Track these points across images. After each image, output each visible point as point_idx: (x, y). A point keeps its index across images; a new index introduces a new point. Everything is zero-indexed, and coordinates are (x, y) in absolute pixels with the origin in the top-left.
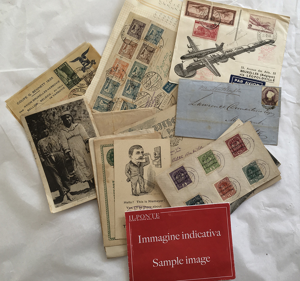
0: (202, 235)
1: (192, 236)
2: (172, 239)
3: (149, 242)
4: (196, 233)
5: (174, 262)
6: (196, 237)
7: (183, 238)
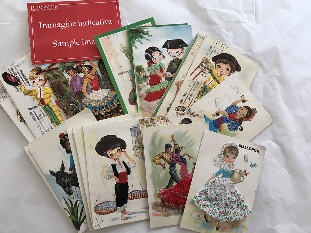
0: (96, 23)
1: (87, 23)
2: (69, 26)
3: (49, 27)
4: (91, 22)
5: (72, 43)
6: (91, 25)
7: (79, 25)
